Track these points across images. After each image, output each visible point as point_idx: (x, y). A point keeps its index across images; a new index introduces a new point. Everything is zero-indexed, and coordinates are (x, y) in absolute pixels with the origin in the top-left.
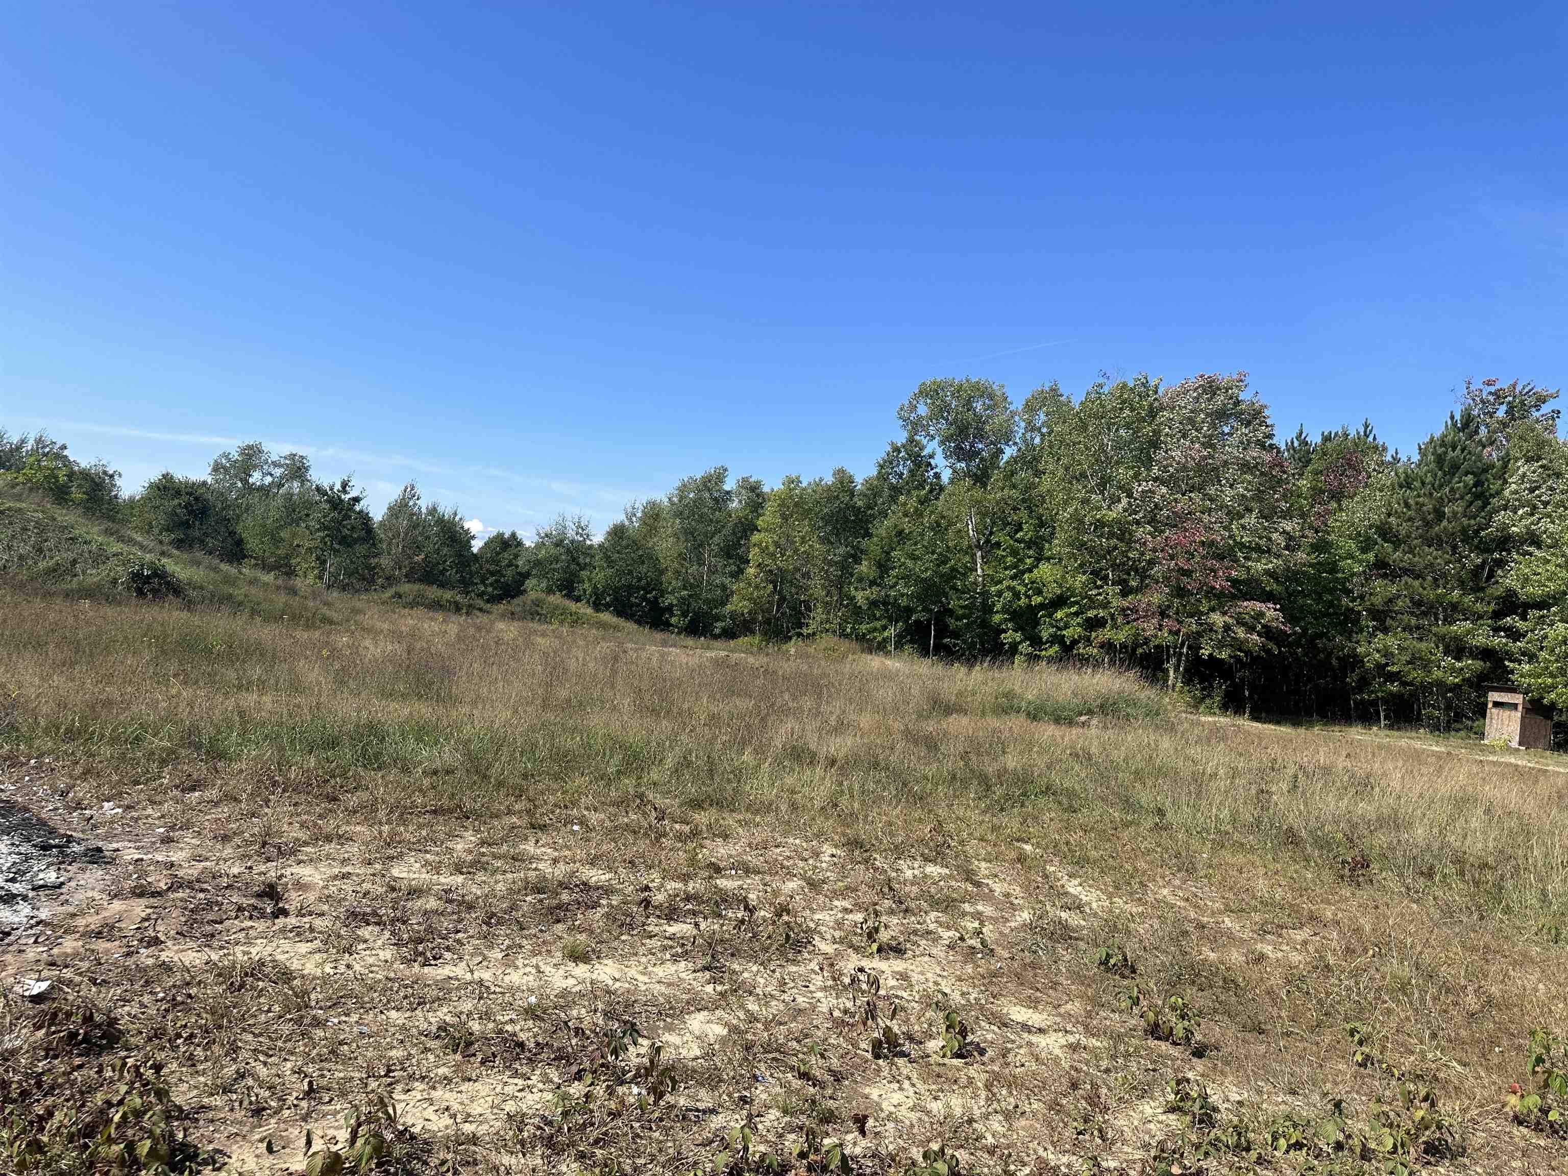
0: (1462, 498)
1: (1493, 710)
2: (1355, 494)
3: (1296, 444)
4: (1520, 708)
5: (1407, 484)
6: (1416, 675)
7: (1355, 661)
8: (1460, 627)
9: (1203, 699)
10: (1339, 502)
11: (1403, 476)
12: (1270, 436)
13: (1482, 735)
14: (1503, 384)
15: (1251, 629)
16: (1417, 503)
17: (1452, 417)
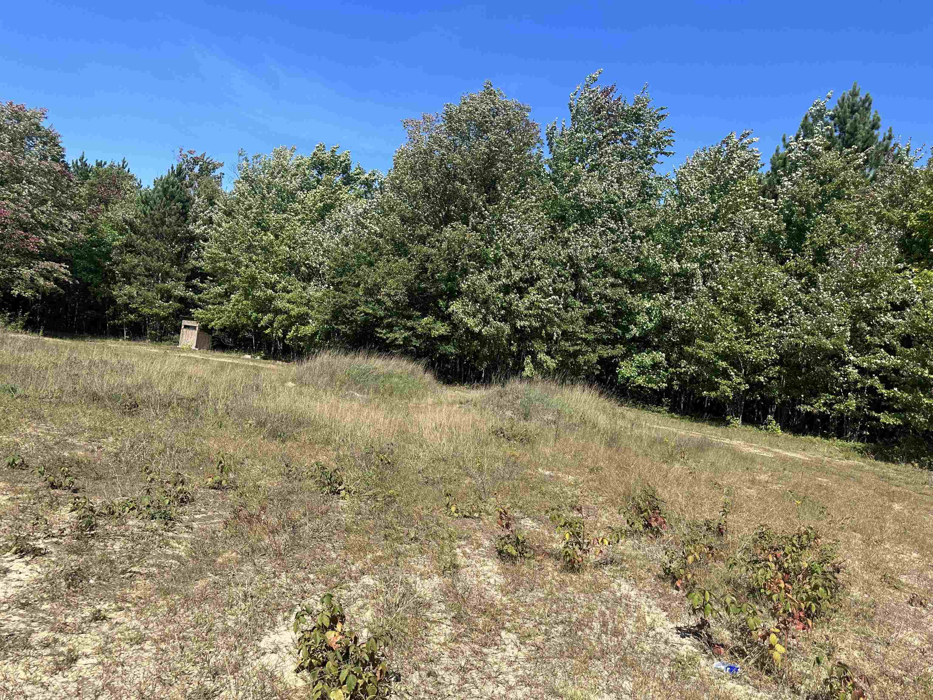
0: (175, 214)
1: (185, 330)
2: (117, 203)
3: (79, 164)
4: (197, 328)
5: (146, 202)
6: (146, 311)
7: (112, 300)
8: (169, 284)
9: (10, 323)
10: (106, 205)
11: (144, 197)
12: (63, 156)
13: (177, 343)
14: (198, 154)
15: (47, 278)
16: (151, 214)
17: (172, 168)
